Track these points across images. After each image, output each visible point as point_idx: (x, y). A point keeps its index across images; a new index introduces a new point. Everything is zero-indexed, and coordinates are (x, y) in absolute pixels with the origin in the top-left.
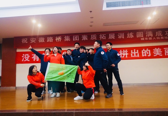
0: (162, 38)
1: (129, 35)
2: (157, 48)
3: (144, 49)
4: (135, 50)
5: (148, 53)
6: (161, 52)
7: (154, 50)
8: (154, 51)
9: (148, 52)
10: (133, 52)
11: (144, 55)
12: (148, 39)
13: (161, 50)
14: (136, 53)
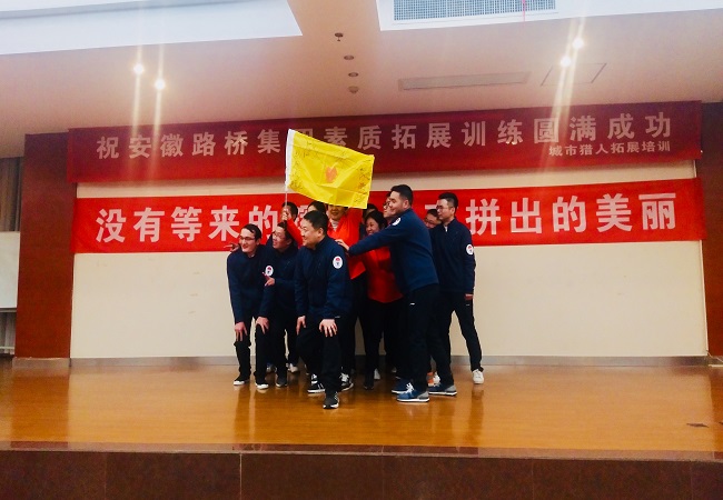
0: (633, 147)
1: (506, 132)
2: (613, 196)
3: (560, 199)
4: (525, 201)
5: (574, 218)
6: (629, 212)
7: (599, 201)
8: (600, 207)
9: (577, 210)
10: (520, 209)
11: (561, 226)
12: (578, 150)
13: (625, 206)
14: (532, 214)
